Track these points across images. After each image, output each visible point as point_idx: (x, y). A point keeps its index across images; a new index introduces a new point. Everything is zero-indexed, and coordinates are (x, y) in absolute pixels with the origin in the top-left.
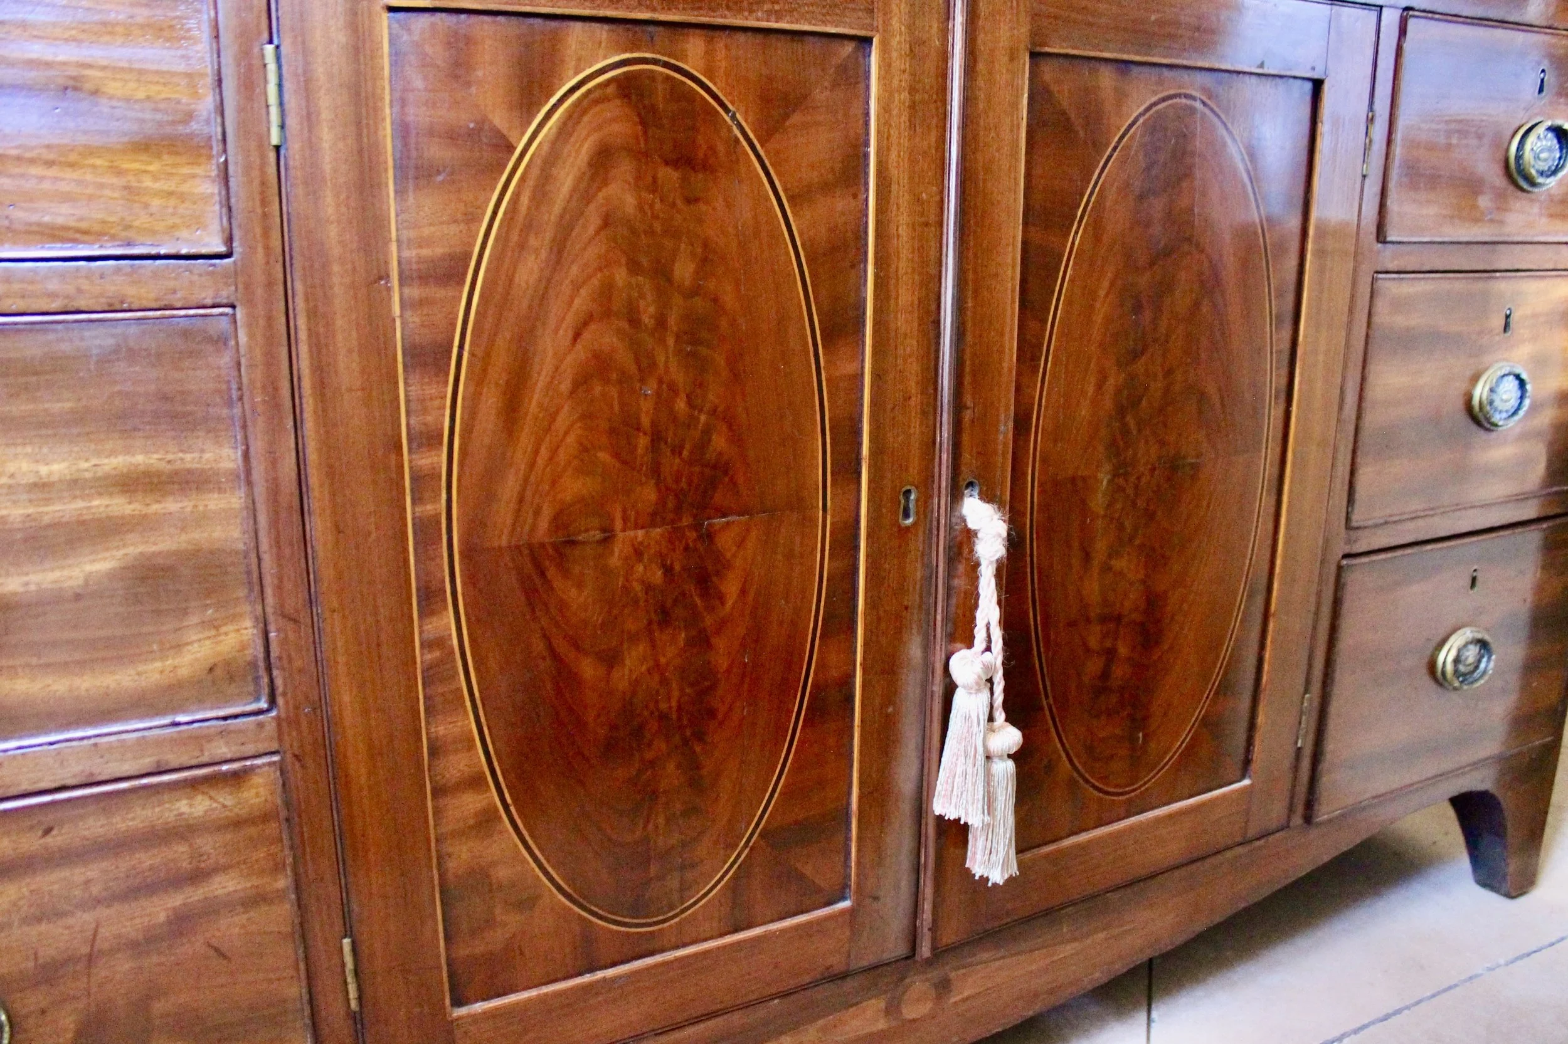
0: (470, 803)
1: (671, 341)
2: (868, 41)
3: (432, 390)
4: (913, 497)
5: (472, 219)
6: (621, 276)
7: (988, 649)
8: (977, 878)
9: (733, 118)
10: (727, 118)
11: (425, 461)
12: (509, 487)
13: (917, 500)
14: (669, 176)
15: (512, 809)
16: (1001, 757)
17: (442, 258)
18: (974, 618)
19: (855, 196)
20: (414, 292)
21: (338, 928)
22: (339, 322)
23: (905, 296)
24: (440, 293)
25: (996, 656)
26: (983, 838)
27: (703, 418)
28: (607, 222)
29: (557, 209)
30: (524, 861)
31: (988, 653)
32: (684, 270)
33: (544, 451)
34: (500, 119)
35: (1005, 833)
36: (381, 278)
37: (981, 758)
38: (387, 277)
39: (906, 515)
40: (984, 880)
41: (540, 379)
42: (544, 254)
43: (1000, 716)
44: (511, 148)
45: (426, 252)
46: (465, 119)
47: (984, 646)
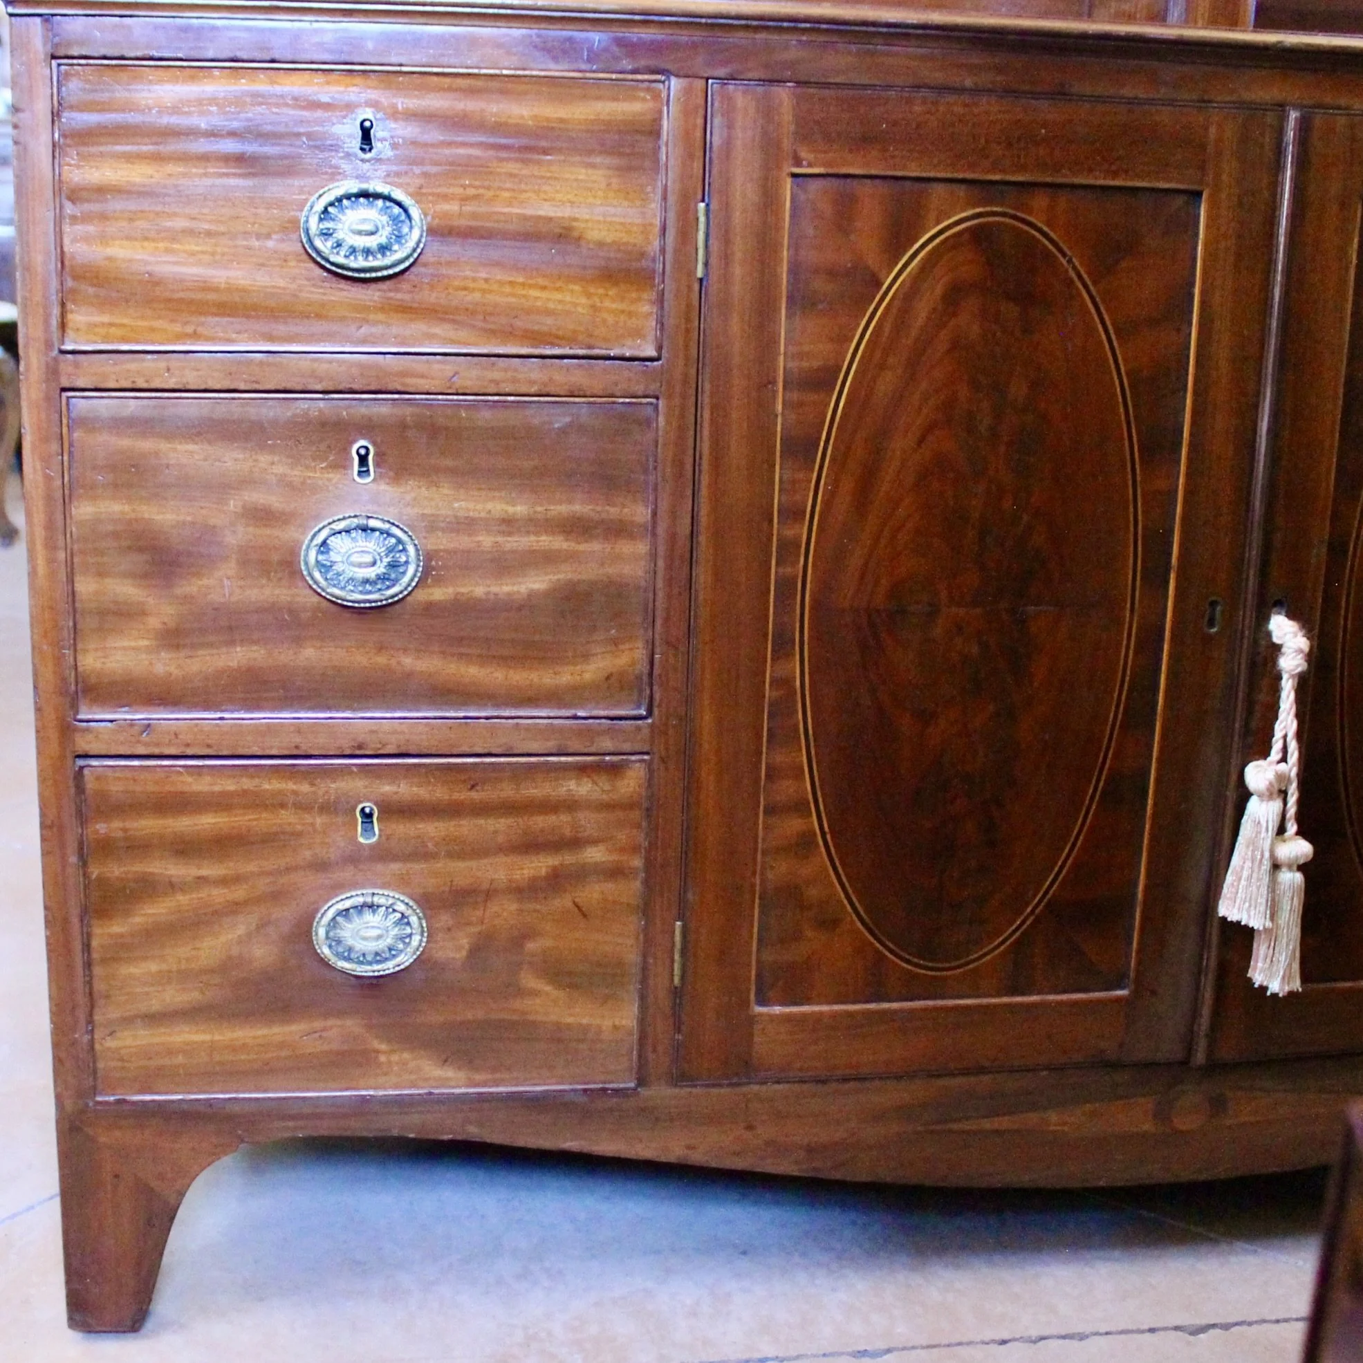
0: (793, 825)
1: (1002, 449)
2: (1199, 194)
3: (801, 475)
4: (1219, 608)
5: (845, 339)
6: (963, 392)
7: (1284, 759)
8: (1256, 986)
9: (1070, 261)
10: (1064, 262)
11: (789, 533)
12: (855, 561)
13: (1223, 612)
14: (1010, 310)
15: (828, 837)
16: (1290, 867)
17: (818, 369)
18: (1273, 729)
19: (1178, 330)
20: (795, 396)
21: (675, 911)
22: (734, 415)
23: (1221, 422)
24: (812, 397)
25: (1291, 767)
26: (1266, 945)
27: (1025, 518)
28: (955, 345)
29: (914, 333)
30: (832, 884)
31: (1283, 764)
32: (1018, 390)
33: (886, 533)
34: (872, 260)
35: (1288, 945)
36: (770, 383)
37: (1266, 865)
38: (773, 382)
39: (1211, 623)
40: (1264, 989)
41: (889, 472)
42: (899, 371)
43: (1292, 828)
44: (879, 284)
45: (805, 364)
46: (846, 260)
47: (1280, 756)
